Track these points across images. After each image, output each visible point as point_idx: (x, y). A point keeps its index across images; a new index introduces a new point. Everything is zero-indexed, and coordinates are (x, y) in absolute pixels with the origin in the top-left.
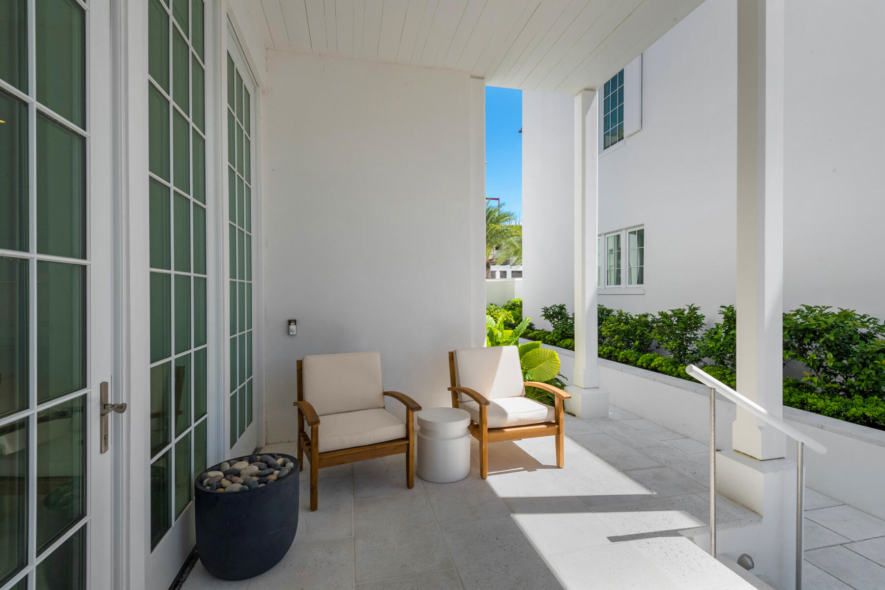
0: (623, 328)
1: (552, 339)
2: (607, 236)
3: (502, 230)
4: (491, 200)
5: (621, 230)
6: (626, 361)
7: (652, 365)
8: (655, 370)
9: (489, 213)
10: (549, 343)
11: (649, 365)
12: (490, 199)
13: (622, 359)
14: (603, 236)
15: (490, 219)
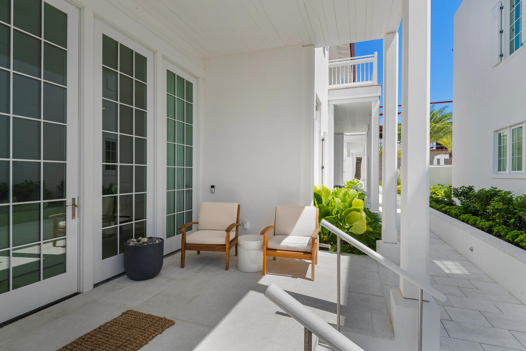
0: (501, 207)
1: (456, 213)
2: (512, 128)
3: (443, 127)
4: (436, 104)
5: (522, 123)
6: (499, 236)
7: (516, 240)
8: (517, 245)
9: (432, 115)
10: (454, 216)
11: (514, 239)
12: (434, 103)
13: (497, 233)
14: (509, 128)
15: (433, 119)
